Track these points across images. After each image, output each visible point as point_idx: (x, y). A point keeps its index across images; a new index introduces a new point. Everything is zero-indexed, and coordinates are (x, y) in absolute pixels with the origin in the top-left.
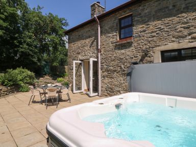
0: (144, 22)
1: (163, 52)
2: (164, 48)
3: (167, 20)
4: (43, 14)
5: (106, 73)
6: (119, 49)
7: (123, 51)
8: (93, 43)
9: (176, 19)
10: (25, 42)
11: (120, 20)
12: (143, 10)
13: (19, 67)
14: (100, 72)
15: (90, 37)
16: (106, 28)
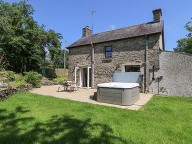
0: (117, 51)
1: (125, 66)
2: (126, 64)
3: (127, 52)
4: (45, 30)
5: (97, 76)
6: (105, 62)
7: (107, 64)
8: (88, 57)
9: (131, 53)
10: (36, 52)
11: (105, 47)
12: (117, 45)
13: (31, 70)
14: (93, 74)
15: (86, 53)
16: (98, 50)
